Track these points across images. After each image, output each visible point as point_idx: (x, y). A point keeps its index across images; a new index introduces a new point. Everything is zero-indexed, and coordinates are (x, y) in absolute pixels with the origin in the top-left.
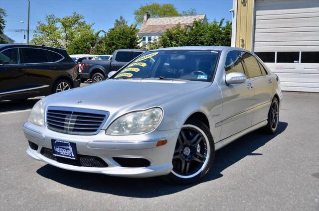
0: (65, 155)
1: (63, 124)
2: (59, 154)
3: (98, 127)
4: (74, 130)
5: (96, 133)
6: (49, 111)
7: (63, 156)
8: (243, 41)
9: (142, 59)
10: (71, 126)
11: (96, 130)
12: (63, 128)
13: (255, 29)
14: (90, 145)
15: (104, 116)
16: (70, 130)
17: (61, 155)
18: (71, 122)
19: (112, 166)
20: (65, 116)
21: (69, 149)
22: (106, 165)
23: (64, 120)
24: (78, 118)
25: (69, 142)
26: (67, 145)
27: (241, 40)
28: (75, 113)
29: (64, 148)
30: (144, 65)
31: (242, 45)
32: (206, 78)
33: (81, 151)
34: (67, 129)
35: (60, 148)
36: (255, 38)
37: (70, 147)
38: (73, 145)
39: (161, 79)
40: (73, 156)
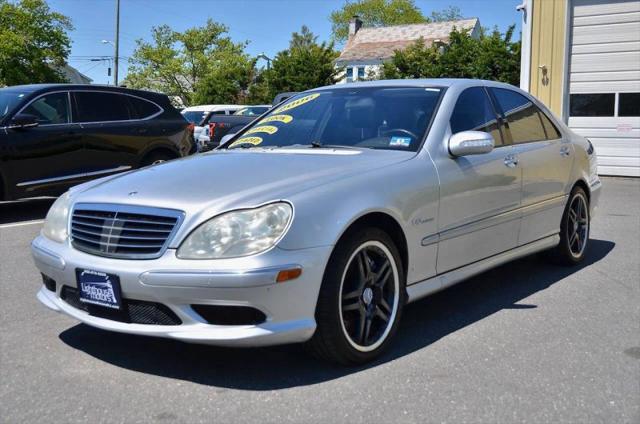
0: (100, 301)
1: (99, 238)
3: (163, 242)
4: (118, 250)
5: (158, 254)
6: (76, 212)
7: (97, 303)
8: (545, 71)
9: (286, 109)
10: (112, 240)
11: (158, 250)
12: (97, 246)
13: (570, 45)
14: (146, 280)
15: (174, 220)
16: (111, 249)
17: (93, 299)
18: (114, 232)
19: (189, 322)
20: (102, 222)
21: (106, 288)
22: (177, 321)
23: (100, 230)
24: (127, 224)
25: (107, 274)
26: (102, 279)
27: (541, 71)
28: (121, 215)
29: (97, 287)
30: (288, 119)
31: (543, 80)
32: (407, 144)
33: (129, 292)
34: (105, 247)
35: (91, 286)
36: (572, 65)
37: (108, 284)
38: (115, 279)
39: (315, 146)
40: (115, 301)
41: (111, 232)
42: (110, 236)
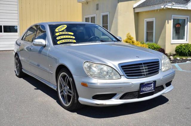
0: (148, 91)
2: (144, 91)
3: (159, 68)
4: (149, 74)
5: (159, 72)
7: (147, 92)
12: (141, 75)
15: (158, 62)
16: (147, 74)
17: (145, 92)
18: (145, 69)
21: (151, 86)
24: (148, 66)
25: (153, 81)
28: (144, 64)
37: (152, 85)
38: (155, 82)
40: (153, 89)
41: (144, 69)
42: (145, 71)
